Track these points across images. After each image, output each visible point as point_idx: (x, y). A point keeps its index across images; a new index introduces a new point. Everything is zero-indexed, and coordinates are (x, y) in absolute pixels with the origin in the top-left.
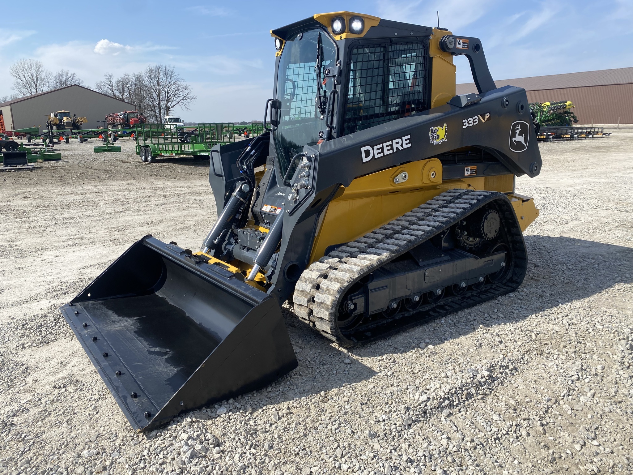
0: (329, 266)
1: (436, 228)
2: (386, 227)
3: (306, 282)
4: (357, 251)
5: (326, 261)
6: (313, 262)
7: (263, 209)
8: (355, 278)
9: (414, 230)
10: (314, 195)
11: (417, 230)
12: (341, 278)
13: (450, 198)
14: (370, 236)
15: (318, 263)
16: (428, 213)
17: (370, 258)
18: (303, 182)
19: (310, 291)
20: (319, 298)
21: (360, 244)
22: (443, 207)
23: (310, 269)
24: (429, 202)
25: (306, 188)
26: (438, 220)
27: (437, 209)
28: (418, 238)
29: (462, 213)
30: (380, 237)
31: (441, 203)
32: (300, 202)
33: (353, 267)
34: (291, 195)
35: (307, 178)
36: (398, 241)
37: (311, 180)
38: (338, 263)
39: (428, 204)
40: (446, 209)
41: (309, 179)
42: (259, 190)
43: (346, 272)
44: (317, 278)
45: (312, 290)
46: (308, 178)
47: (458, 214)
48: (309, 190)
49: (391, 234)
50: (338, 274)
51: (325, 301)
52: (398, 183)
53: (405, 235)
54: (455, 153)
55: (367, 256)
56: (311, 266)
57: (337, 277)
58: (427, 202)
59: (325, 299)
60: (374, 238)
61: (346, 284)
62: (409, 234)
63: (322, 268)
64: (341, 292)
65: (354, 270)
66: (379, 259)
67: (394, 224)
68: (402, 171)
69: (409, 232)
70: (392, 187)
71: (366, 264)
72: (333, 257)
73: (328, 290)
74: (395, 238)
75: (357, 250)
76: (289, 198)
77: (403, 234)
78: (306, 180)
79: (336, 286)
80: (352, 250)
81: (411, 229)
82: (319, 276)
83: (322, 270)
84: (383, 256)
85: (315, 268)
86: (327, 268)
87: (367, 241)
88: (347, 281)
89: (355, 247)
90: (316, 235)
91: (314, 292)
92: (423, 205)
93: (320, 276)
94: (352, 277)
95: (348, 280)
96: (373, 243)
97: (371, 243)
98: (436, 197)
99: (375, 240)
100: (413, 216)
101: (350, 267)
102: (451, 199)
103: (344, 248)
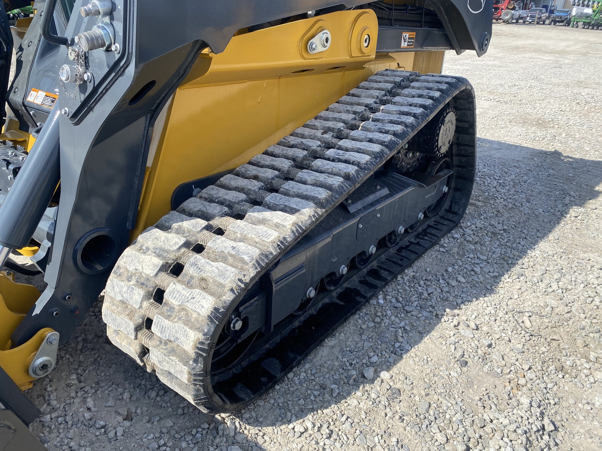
0: (183, 241)
1: (386, 146)
2: (292, 143)
3: (129, 279)
4: (242, 201)
5: (175, 226)
6: (145, 229)
7: (30, 99)
8: (247, 279)
9: (347, 150)
10: (131, 70)
11: (353, 150)
12: (215, 281)
13: (389, 86)
14: (263, 162)
15: (156, 232)
16: (359, 113)
17: (276, 220)
18: (97, 31)
19: (141, 307)
20: (163, 330)
21: (246, 181)
22: (384, 103)
23: (138, 245)
24: (354, 91)
25: (108, 50)
26: (387, 128)
27: (374, 105)
28: (361, 168)
29: (424, 116)
30: (285, 164)
31: (377, 94)
32: (95, 89)
33: (241, 246)
34: (66, 67)
35: (107, 19)
36: (323, 175)
37: (119, 26)
38: (205, 232)
39: (353, 95)
40: (389, 107)
41: (115, 23)
42: (20, 56)
43: (224, 259)
44: (157, 274)
45: (146, 304)
46: (112, 19)
47: (418, 118)
48: (117, 56)
49: (305, 158)
50: (208, 268)
51: (177, 339)
52: (315, 52)
53: (333, 161)
54: (392, 5)
55: (268, 214)
56: (140, 238)
57: (204, 275)
58: (351, 92)
59: (178, 336)
60: (273, 168)
61: (229, 297)
62: (340, 161)
63: (167, 247)
64: (216, 318)
65: (246, 258)
66: (295, 224)
67: (303, 136)
68: (321, 29)
69: (338, 154)
70: (304, 61)
71: (271, 238)
72: (191, 215)
73: (183, 309)
74: (315, 168)
75: (243, 196)
76: (64, 79)
77: (329, 159)
78: (106, 24)
79: (204, 303)
80: (232, 196)
81: (340, 148)
82: (160, 270)
83: (168, 252)
84: (302, 214)
85: (150, 244)
86: (180, 248)
87: (261, 175)
88: (232, 290)
89: (237, 189)
90: (149, 163)
91: (148, 309)
92: (345, 98)
93: (164, 268)
94: (241, 277)
95: (234, 286)
96: (273, 179)
97: (268, 179)
98: (363, 84)
99: (277, 173)
100: (335, 119)
101: (234, 248)
102: (392, 89)
103: (212, 190)
